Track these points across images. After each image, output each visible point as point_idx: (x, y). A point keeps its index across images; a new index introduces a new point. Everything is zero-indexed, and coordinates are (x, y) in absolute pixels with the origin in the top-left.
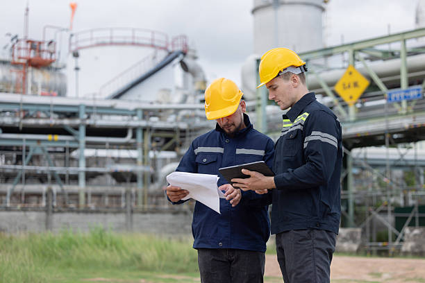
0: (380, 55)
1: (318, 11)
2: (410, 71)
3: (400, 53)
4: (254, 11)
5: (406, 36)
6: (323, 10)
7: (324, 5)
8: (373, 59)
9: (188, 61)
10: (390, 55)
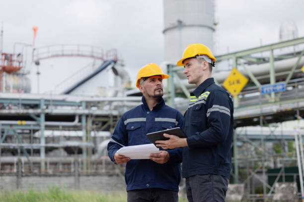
0: (255, 60)
1: (210, 31)
2: (277, 71)
3: (269, 59)
4: (165, 31)
5: (273, 47)
6: (214, 30)
7: (214, 27)
8: (250, 63)
9: (118, 68)
10: (262, 61)
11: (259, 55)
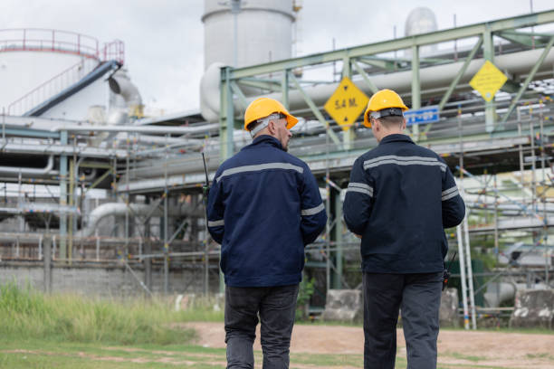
0: (383, 65)
1: (286, 21)
2: (424, 86)
3: (409, 63)
4: (204, 18)
5: (420, 41)
6: (293, 19)
7: (294, 14)
11: (390, 56)
